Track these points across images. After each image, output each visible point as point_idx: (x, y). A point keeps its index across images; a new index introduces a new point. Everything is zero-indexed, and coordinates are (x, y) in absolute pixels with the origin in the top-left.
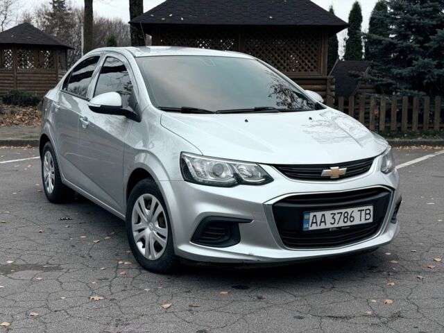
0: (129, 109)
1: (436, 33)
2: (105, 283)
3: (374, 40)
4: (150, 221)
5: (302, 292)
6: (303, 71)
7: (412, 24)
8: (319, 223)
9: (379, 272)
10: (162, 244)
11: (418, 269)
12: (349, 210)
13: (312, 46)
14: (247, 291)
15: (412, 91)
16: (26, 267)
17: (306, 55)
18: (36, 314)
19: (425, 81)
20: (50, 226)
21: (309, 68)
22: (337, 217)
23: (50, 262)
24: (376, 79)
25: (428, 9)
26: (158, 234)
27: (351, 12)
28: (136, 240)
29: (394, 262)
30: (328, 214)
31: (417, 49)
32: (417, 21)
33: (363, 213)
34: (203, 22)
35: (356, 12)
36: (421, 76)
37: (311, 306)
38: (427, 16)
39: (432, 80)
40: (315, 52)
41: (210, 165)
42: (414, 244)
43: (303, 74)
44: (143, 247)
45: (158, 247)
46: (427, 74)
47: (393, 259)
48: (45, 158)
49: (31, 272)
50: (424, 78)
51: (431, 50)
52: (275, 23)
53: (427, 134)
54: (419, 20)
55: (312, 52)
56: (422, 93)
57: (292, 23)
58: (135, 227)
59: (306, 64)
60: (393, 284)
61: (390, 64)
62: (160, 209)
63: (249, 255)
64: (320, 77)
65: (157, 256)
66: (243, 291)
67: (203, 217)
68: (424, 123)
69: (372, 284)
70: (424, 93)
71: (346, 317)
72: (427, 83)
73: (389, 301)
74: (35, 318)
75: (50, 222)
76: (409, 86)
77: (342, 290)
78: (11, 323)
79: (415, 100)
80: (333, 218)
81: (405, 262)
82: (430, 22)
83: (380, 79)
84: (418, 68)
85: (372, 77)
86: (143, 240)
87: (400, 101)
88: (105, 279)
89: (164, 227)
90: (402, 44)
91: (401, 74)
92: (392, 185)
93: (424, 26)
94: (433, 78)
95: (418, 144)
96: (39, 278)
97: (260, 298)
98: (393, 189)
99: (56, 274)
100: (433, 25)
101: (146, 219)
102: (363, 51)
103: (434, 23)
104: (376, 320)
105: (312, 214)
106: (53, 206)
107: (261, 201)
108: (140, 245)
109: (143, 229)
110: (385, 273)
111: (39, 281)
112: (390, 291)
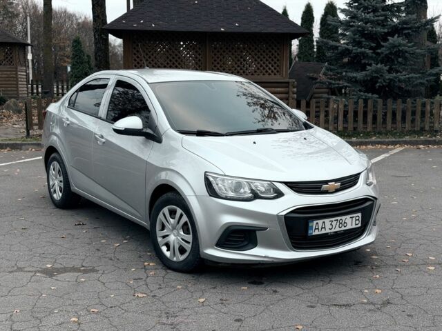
0: (149, 131)
1: (388, 40)
2: (141, 283)
3: (331, 46)
4: (174, 228)
5: (307, 285)
6: (267, 75)
7: (366, 32)
8: (320, 228)
9: (365, 266)
10: (186, 249)
11: (395, 263)
12: (343, 218)
13: (276, 52)
14: (263, 285)
15: (366, 94)
16: (65, 270)
17: (270, 60)
18: (96, 310)
19: (378, 84)
20: (68, 232)
21: (272, 72)
22: (334, 223)
23: (84, 264)
24: (333, 82)
25: (380, 18)
26: (182, 239)
27: (304, 12)
28: (160, 244)
29: (374, 257)
30: (327, 221)
31: (370, 55)
32: (370, 29)
33: (354, 219)
34: (173, 28)
35: (308, 13)
36: (373, 80)
37: (318, 297)
38: (379, 24)
39: (384, 84)
40: (278, 57)
41: (232, 182)
42: (388, 241)
43: (266, 78)
44: (168, 250)
45: (182, 251)
46: (379, 78)
47: (373, 255)
48: (52, 167)
49: (72, 274)
50: (377, 82)
51: (382, 56)
52: (241, 30)
53: (380, 133)
54: (372, 28)
55: (275, 57)
56: (375, 96)
57: (257, 30)
58: (159, 234)
59: (270, 69)
60: (378, 276)
61: (345, 68)
62: (185, 218)
63: (265, 257)
64: (282, 80)
65: (182, 258)
66: (260, 286)
67: (227, 226)
68: (378, 123)
69: (361, 277)
70: (377, 96)
71: (347, 305)
72: (379, 86)
73: (379, 291)
74: (97, 313)
75: (66, 227)
76: (363, 89)
77: (339, 282)
78: (79, 318)
79: (370, 102)
80: (331, 224)
81: (383, 257)
82: (382, 30)
83: (337, 82)
84: (372, 73)
85: (329, 80)
86: (167, 245)
87: (356, 103)
88: (140, 279)
89: (189, 234)
90: (356, 50)
91: (355, 78)
92: (373, 195)
93: (376, 34)
94: (385, 82)
95: (373, 143)
96: (83, 280)
97: (275, 292)
98: (376, 199)
99: (94, 275)
100: (384, 33)
101: (170, 227)
102: (315, 50)
103: (386, 30)
104: (372, 307)
105: (315, 222)
106: (62, 212)
107: (275, 213)
108: (164, 249)
109: (167, 236)
110: (369, 267)
111: (82, 282)
112: (376, 282)
